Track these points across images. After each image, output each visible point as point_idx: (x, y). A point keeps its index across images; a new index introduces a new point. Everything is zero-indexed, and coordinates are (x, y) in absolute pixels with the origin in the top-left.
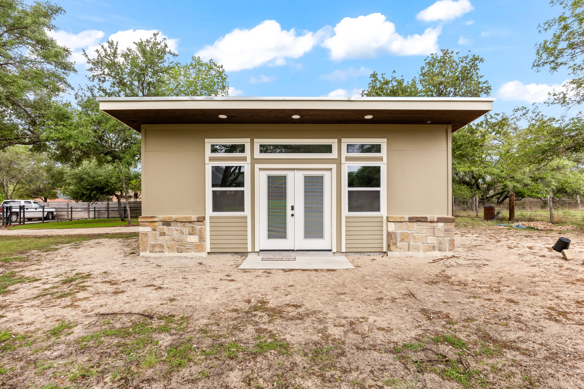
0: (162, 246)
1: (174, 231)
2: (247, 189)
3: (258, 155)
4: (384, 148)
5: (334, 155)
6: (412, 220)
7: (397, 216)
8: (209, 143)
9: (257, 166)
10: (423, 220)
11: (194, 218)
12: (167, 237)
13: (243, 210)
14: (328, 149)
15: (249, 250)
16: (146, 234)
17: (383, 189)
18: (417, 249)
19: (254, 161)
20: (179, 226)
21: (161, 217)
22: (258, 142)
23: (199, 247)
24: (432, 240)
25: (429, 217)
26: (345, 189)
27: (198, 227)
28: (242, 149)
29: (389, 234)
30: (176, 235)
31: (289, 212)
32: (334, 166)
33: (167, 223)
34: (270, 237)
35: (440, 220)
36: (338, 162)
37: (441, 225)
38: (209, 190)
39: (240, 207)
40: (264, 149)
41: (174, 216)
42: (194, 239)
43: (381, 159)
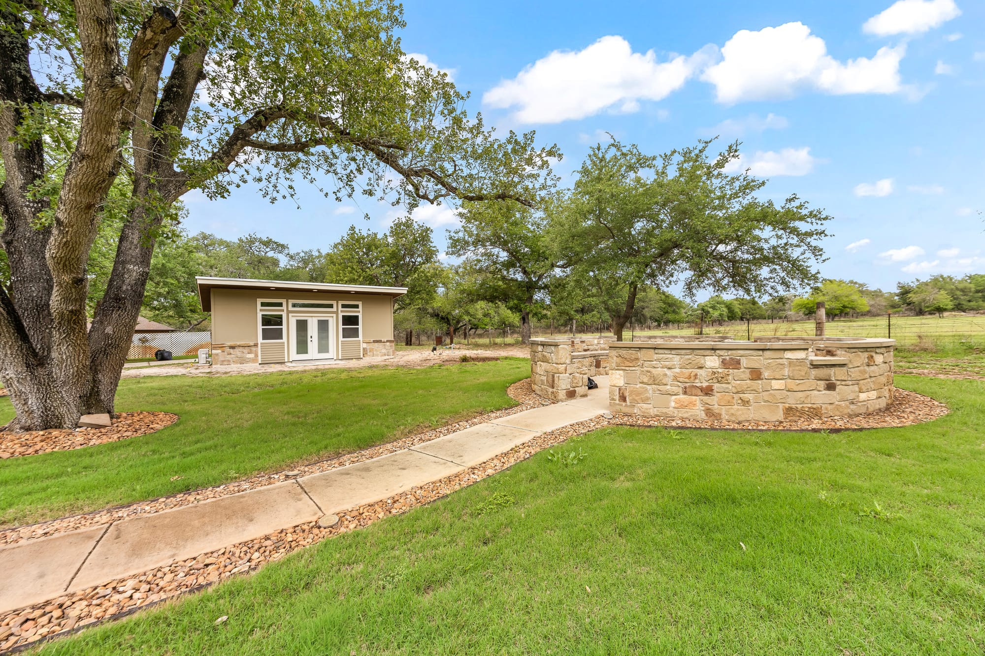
0: (229, 361)
1: (237, 352)
2: (284, 327)
3: (291, 308)
4: (360, 306)
5: (334, 309)
6: (374, 342)
7: (367, 340)
8: (259, 301)
9: (290, 315)
10: (380, 341)
11: (252, 344)
12: (232, 356)
13: (281, 338)
14: (331, 306)
15: (286, 361)
16: (217, 355)
17: (360, 327)
18: (377, 355)
19: (288, 312)
20: (241, 349)
21: (229, 344)
22: (291, 302)
23: (254, 360)
24: (384, 351)
25: (383, 340)
26: (341, 327)
27: (254, 349)
28: (280, 305)
29: (364, 349)
30: (239, 354)
31: (309, 339)
32: (335, 315)
33: (232, 347)
34: (298, 353)
35: (388, 341)
36: (337, 313)
37: (388, 343)
38: (260, 327)
39: (280, 336)
40: (294, 305)
41: (238, 343)
42: (252, 356)
43: (359, 312)
